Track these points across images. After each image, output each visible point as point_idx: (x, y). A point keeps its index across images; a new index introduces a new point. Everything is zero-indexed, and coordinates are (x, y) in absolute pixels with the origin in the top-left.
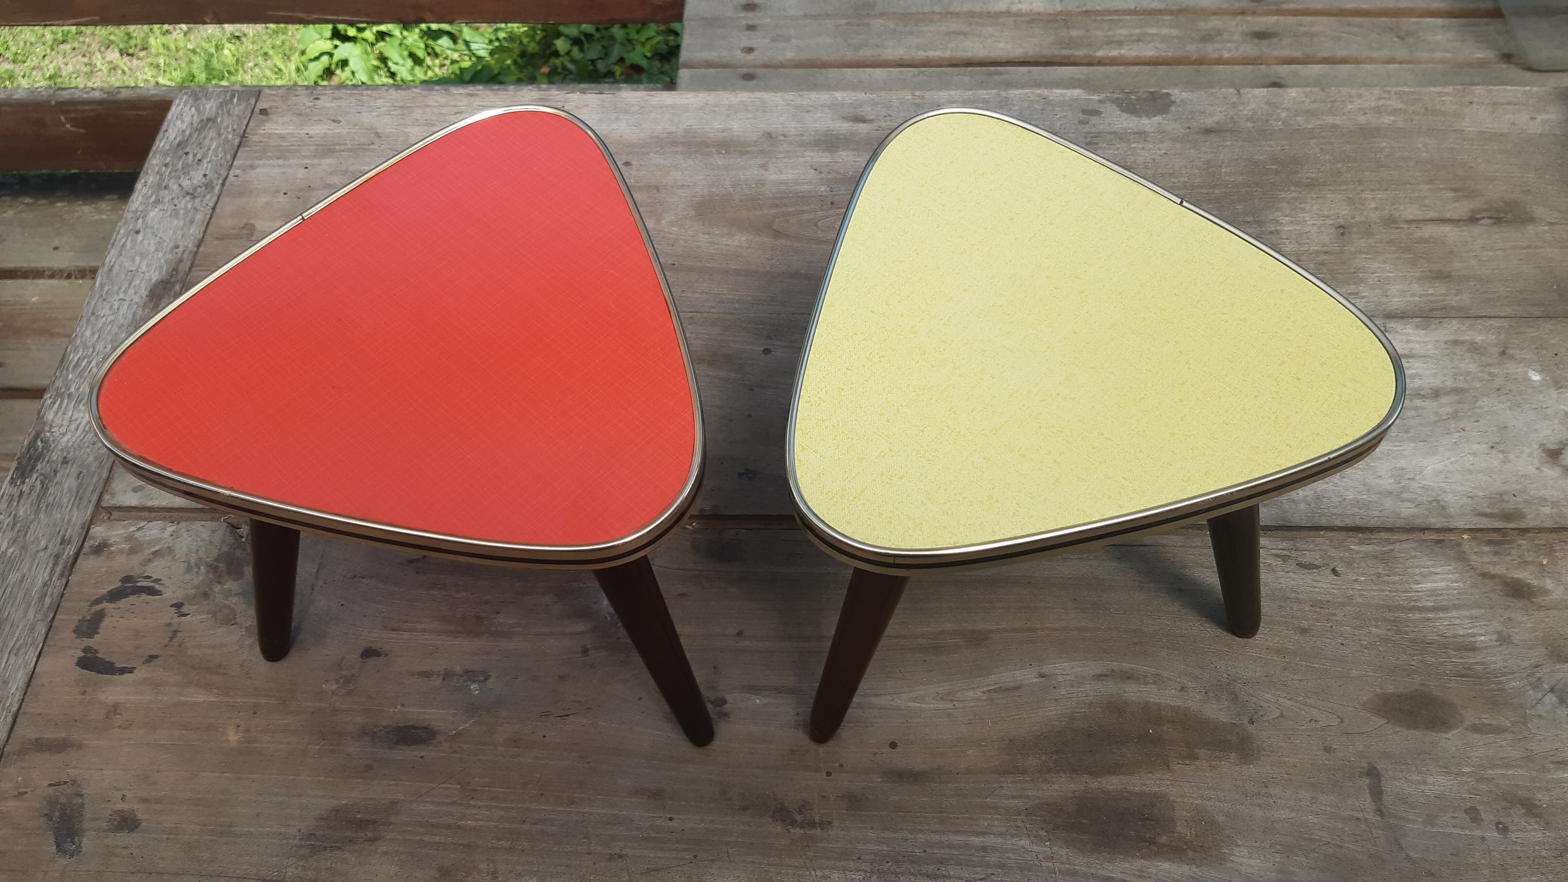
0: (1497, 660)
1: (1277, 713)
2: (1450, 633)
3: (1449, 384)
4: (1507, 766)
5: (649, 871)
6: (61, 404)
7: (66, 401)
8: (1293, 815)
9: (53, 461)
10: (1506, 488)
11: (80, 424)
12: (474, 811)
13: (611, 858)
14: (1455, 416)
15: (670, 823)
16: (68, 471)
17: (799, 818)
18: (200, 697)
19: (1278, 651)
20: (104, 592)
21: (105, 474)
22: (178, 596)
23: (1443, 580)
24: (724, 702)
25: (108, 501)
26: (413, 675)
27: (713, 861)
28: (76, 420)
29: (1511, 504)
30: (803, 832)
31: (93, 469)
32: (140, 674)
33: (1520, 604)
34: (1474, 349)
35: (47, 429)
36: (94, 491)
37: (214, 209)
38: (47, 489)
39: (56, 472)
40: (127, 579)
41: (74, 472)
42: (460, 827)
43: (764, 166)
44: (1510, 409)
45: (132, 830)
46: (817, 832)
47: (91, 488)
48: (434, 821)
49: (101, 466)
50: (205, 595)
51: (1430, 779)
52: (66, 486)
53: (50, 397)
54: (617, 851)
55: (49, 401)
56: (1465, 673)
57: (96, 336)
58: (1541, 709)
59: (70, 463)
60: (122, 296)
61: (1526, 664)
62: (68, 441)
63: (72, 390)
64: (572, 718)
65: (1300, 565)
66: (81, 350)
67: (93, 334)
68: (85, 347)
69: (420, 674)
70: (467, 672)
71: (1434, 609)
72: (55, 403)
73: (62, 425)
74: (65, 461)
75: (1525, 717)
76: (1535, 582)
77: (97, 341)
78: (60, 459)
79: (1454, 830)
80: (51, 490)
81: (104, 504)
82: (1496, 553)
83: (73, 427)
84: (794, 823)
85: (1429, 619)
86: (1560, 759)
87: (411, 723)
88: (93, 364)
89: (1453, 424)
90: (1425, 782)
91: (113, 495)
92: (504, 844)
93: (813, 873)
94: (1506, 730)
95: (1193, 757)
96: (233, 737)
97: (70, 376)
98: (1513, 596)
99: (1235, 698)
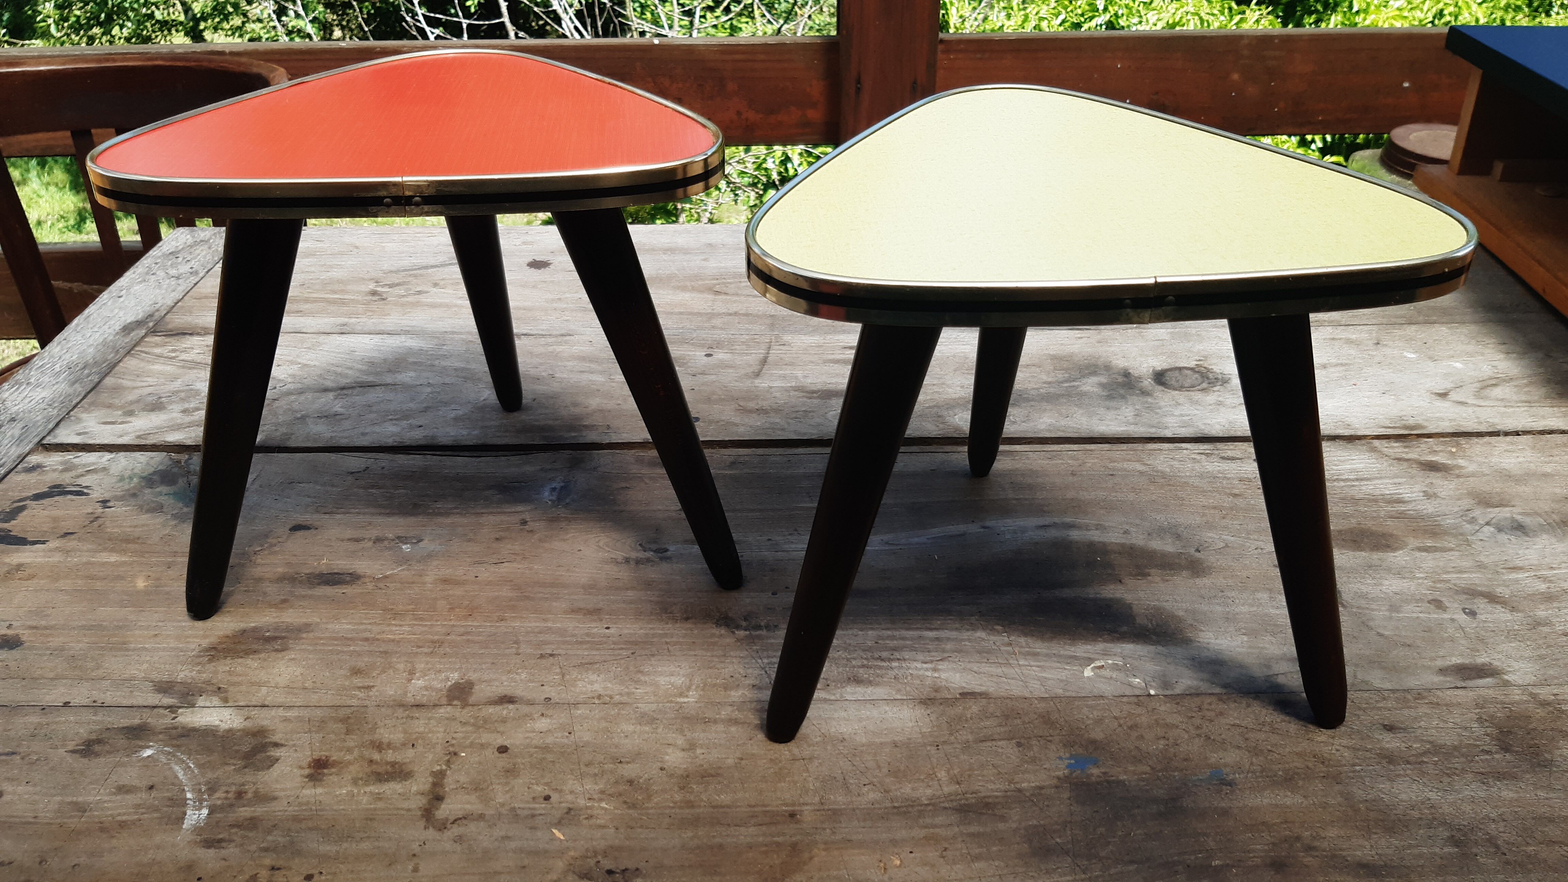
0: (1429, 507)
1: (1222, 545)
2: (1378, 492)
3: (1334, 361)
4: (1460, 572)
5: (582, 665)
6: (18, 388)
7: (24, 386)
8: (1255, 609)
10: (1403, 413)
11: (33, 399)
12: (394, 628)
13: (542, 656)
14: (1345, 378)
15: (607, 631)
16: (14, 425)
17: (744, 624)
18: (113, 558)
19: (1215, 508)
20: (31, 494)
21: (51, 426)
22: (107, 496)
23: (1360, 463)
24: (667, 550)
25: (49, 440)
26: (342, 541)
27: (653, 655)
28: (30, 396)
29: (1411, 422)
30: (748, 633)
31: (40, 424)
32: (52, 544)
33: (1439, 475)
34: (1349, 341)
36: (37, 435)
37: (196, 284)
40: (55, 486)
41: (20, 425)
42: (378, 640)
43: (704, 260)
44: (1394, 373)
45: (11, 648)
46: (764, 632)
47: (35, 434)
48: (350, 636)
49: (49, 421)
50: (134, 495)
51: (1386, 582)
52: (10, 433)
53: (9, 385)
54: (549, 652)
55: (6, 387)
56: (1401, 516)
58: (1480, 536)
59: (18, 421)
60: (96, 329)
61: (1456, 509)
62: (19, 408)
63: (32, 380)
64: (506, 564)
65: (1223, 458)
67: (62, 350)
68: (52, 357)
69: (349, 540)
70: (398, 538)
71: (1357, 480)
73: (16, 400)
74: (13, 420)
75: (1467, 540)
76: (1449, 462)
77: (65, 353)
78: (8, 419)
79: (1421, 615)
81: (45, 442)
82: (1405, 447)
83: (28, 400)
84: (738, 627)
85: (1353, 486)
86: (1511, 566)
87: (336, 571)
88: (57, 366)
89: (1344, 382)
90: (1381, 584)
91: (55, 437)
92: (426, 650)
93: (760, 661)
94: (1451, 550)
95: (1145, 575)
96: (141, 584)
97: (32, 373)
98: (1431, 470)
99: (1178, 537)
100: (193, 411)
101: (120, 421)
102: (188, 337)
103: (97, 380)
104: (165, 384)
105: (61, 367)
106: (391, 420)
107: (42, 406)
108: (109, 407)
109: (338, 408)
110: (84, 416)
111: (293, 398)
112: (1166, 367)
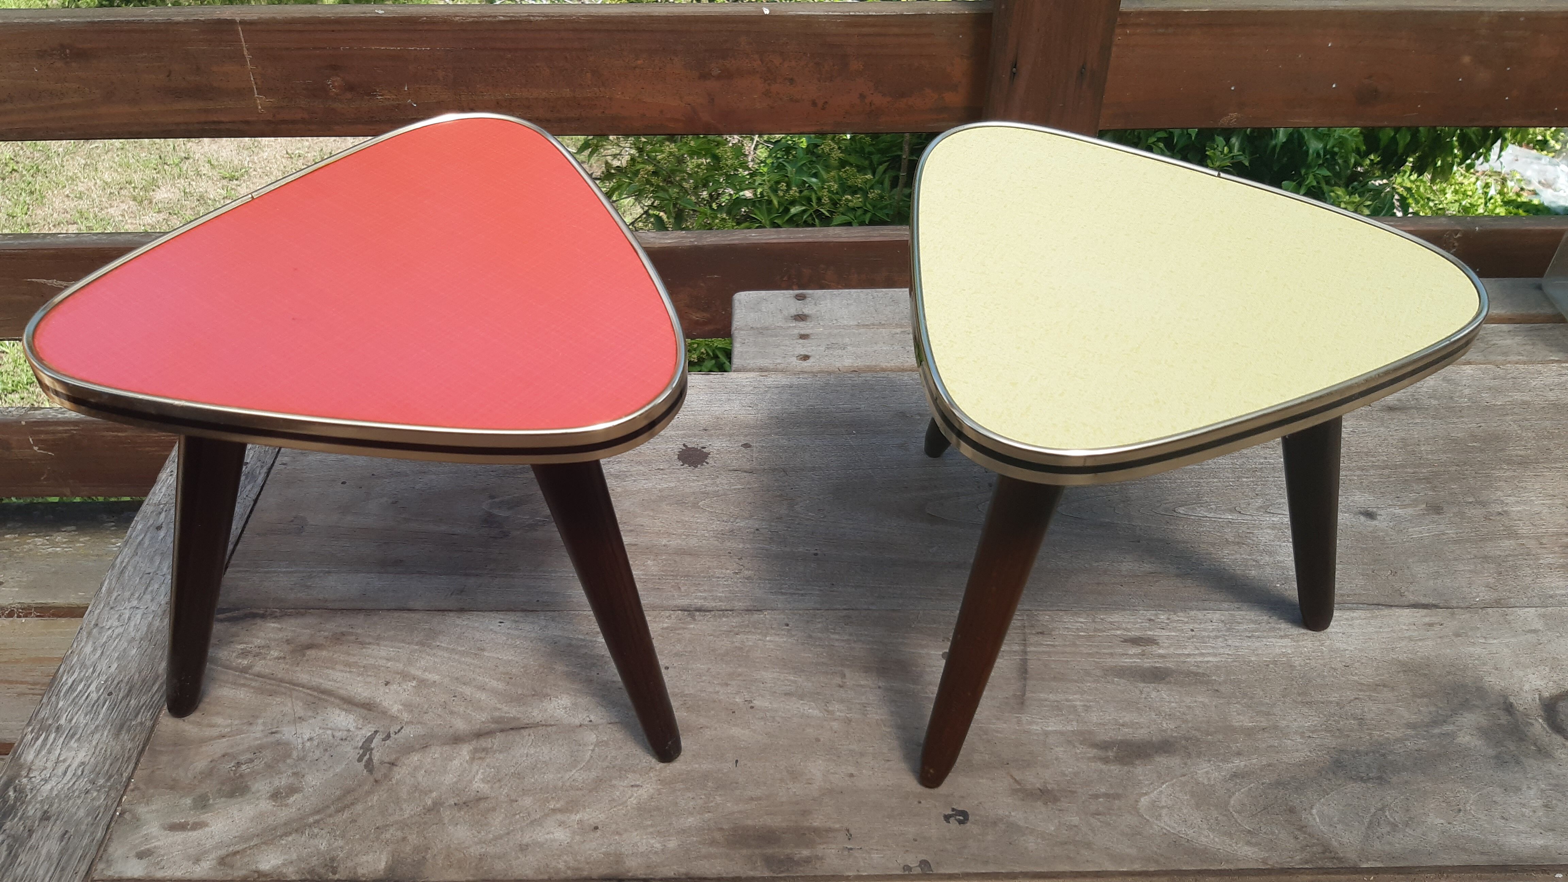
6: (46, 739)
7: (53, 736)
9: (28, 818)
11: (69, 766)
16: (49, 829)
21: (99, 835)
25: (102, 871)
28: (64, 761)
31: (83, 827)
35: (24, 773)
36: (84, 857)
37: (256, 501)
38: (16, 856)
39: (31, 832)
41: (57, 830)
47: (80, 853)
49: (94, 824)
52: (44, 852)
53: (32, 731)
55: (29, 737)
57: (99, 652)
59: (53, 819)
60: (135, 603)
62: (52, 789)
63: (62, 721)
66: (77, 670)
67: (95, 650)
68: (83, 665)
72: (37, 739)
73: (45, 768)
74: (46, 817)
77: (100, 658)
78: (39, 814)
80: (22, 858)
81: (96, 874)
83: (63, 767)
88: (93, 687)
91: (109, 863)
97: (61, 704)
100: (288, 796)
101: (191, 820)
102: (259, 621)
103: (149, 724)
104: (241, 732)
105: (98, 689)
106: (554, 811)
107: (83, 783)
108: (172, 788)
109: (478, 785)
110: (142, 810)
111: (415, 758)
112: (1555, 692)
